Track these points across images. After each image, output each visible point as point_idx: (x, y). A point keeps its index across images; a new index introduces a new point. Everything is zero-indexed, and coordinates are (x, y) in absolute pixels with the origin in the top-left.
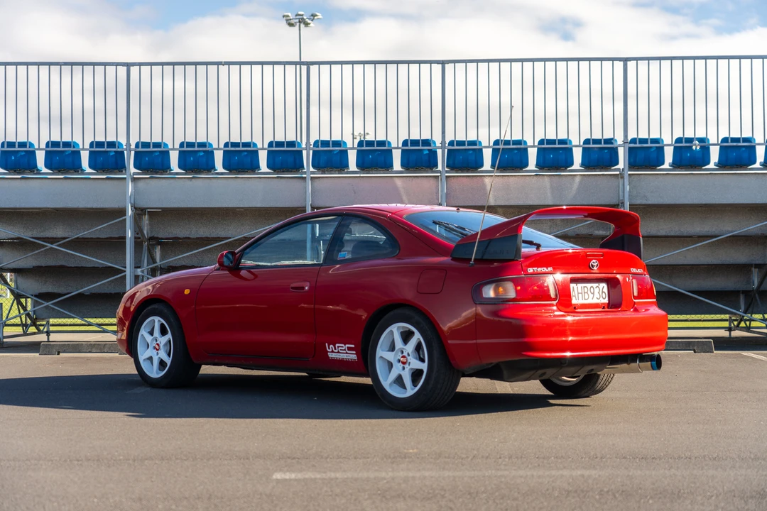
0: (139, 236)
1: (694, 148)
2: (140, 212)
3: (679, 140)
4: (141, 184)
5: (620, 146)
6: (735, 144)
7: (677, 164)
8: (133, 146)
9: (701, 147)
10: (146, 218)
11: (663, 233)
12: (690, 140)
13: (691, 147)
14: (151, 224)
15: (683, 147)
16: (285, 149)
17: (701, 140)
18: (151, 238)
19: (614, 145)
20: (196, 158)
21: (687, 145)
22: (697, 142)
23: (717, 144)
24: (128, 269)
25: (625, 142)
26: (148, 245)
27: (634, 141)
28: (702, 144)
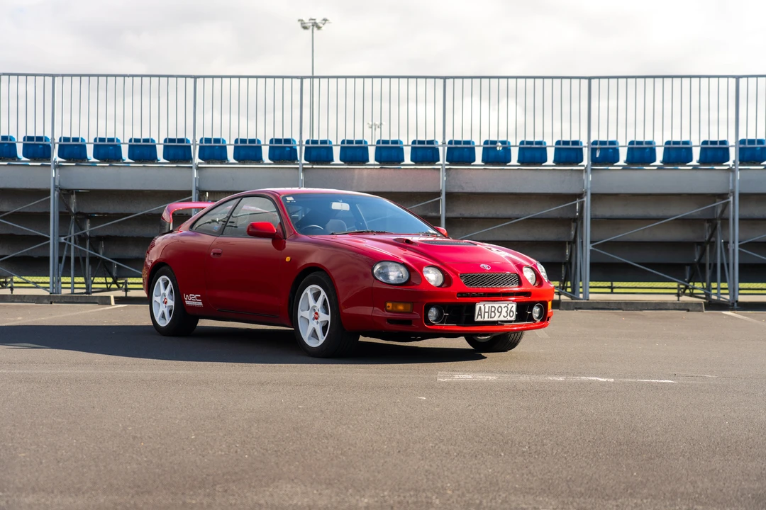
0: (67, 211)
1: (498, 148)
2: (65, 193)
3: (486, 142)
4: (66, 171)
5: (440, 146)
6: (529, 146)
7: (486, 160)
8: (57, 140)
9: (503, 148)
10: (73, 199)
11: (482, 215)
12: (494, 143)
13: (495, 148)
14: (77, 202)
15: (489, 147)
16: (176, 144)
17: (503, 143)
18: (78, 213)
19: (435, 145)
20: (108, 151)
21: (492, 146)
22: (500, 144)
23: (516, 146)
24: (51, 237)
25: (444, 143)
26: (76, 219)
27: (450, 142)
28: (504, 146)
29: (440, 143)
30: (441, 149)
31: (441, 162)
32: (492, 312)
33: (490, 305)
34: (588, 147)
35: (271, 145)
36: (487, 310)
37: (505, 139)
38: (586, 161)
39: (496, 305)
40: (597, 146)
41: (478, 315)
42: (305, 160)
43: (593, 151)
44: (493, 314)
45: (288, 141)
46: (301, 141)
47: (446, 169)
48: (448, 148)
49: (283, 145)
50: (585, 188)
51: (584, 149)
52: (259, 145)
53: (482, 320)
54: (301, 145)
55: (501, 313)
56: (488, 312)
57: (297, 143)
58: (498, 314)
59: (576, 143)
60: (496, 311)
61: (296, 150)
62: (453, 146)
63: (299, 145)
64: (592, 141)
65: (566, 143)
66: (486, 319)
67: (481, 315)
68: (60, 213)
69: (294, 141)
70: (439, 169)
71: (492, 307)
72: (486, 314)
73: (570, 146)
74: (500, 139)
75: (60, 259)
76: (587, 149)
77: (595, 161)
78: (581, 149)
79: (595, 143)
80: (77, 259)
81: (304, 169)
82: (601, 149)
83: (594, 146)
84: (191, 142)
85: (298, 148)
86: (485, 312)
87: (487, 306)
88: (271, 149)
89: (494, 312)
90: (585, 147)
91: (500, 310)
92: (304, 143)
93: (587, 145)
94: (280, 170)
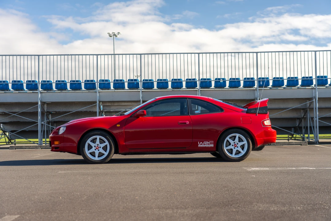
0: (43, 111)
1: (221, 81)
2: (43, 103)
3: (216, 79)
4: (43, 94)
5: (198, 81)
6: (233, 80)
7: (216, 87)
9: (223, 81)
10: (46, 105)
12: (219, 79)
13: (220, 81)
14: (47, 107)
15: (217, 81)
16: (90, 82)
17: (223, 79)
18: (47, 112)
19: (195, 81)
20: (61, 86)
21: (219, 80)
23: (228, 80)
24: (39, 122)
25: (199, 80)
26: (46, 114)
27: (202, 79)
29: (197, 80)
30: (198, 82)
31: (198, 87)
34: (257, 80)
35: (129, 82)
38: (256, 86)
40: (261, 80)
42: (143, 88)
43: (259, 82)
45: (135, 80)
47: (200, 90)
48: (201, 82)
49: (134, 82)
50: (256, 97)
51: (255, 81)
52: (124, 82)
54: (141, 81)
57: (139, 81)
59: (252, 79)
61: (139, 83)
62: (203, 81)
63: (140, 82)
64: (259, 77)
65: (248, 79)
68: (42, 112)
69: (138, 80)
70: (197, 90)
73: (250, 80)
75: (42, 131)
77: (260, 86)
78: (254, 81)
79: (260, 78)
80: (47, 131)
81: (142, 91)
82: (262, 81)
83: (260, 80)
84: (96, 81)
85: (140, 83)
88: (129, 83)
90: (256, 80)
92: (142, 81)
93: (256, 79)
94: (132, 92)
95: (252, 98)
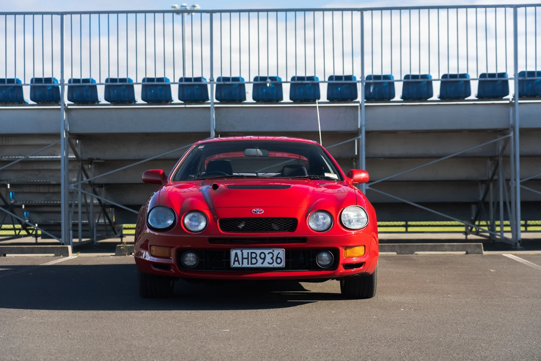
1: (268, 85)
3: (256, 79)
6: (300, 82)
7: (257, 98)
9: (274, 84)
12: (264, 79)
13: (266, 84)
15: (260, 84)
17: (272, 79)
19: (204, 82)
21: (262, 82)
22: (269, 80)
23: (287, 82)
25: (212, 80)
27: (219, 79)
28: (275, 82)
29: (208, 81)
30: (209, 86)
31: (210, 100)
32: (252, 258)
33: (250, 251)
34: (362, 82)
35: (32, 85)
36: (245, 256)
37: (275, 75)
38: (360, 97)
39: (258, 252)
40: (371, 81)
41: (235, 261)
42: (69, 99)
43: (367, 87)
44: (254, 261)
45: (49, 80)
46: (62, 80)
47: (216, 107)
48: (217, 85)
49: (43, 84)
50: (359, 126)
51: (358, 84)
52: (18, 85)
53: (240, 266)
54: (63, 84)
55: (264, 259)
56: (248, 258)
57: (59, 82)
58: (260, 261)
59: (349, 78)
60: (258, 258)
61: (58, 88)
62: (222, 83)
63: (60, 84)
64: (366, 75)
65: (339, 78)
66: (245, 265)
67: (238, 261)
69: (56, 80)
70: (209, 108)
71: (252, 253)
72: (245, 261)
73: (343, 81)
74: (271, 75)
76: (360, 84)
77: (368, 98)
78: (355, 85)
79: (369, 77)
81: (68, 110)
82: (375, 84)
83: (368, 81)
85: (60, 87)
86: (243, 258)
87: (245, 252)
88: (33, 89)
89: (255, 258)
90: (359, 82)
91: (263, 256)
92: (66, 82)
93: (360, 80)
94: (43, 112)
95: (349, 128)
